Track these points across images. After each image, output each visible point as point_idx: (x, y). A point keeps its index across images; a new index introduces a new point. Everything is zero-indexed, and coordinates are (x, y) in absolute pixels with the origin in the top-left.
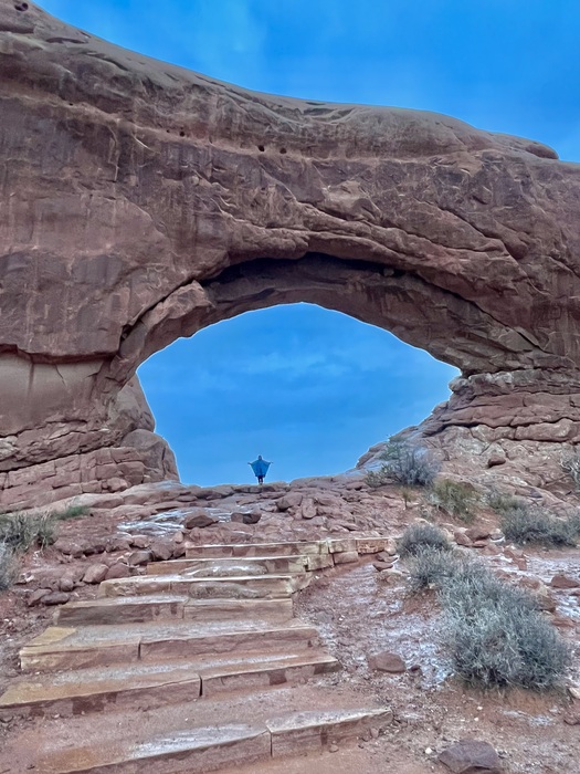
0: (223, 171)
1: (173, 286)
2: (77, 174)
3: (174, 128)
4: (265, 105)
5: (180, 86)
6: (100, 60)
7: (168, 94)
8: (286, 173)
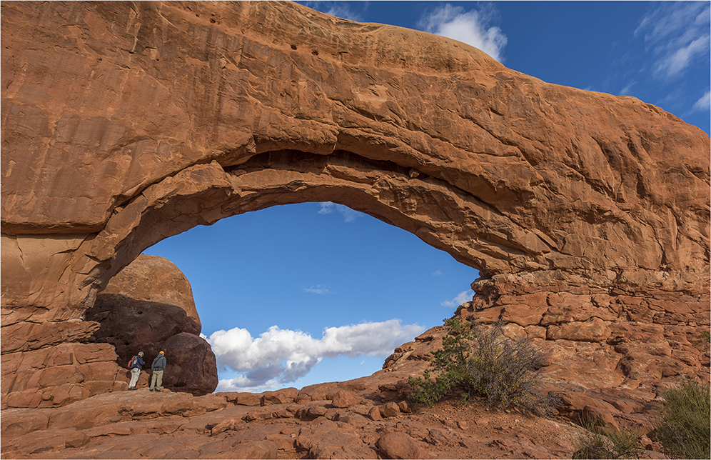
0: (252, 59)
1: (188, 162)
2: (85, 36)
3: (204, 13)
4: (299, 11)
8: (316, 71)
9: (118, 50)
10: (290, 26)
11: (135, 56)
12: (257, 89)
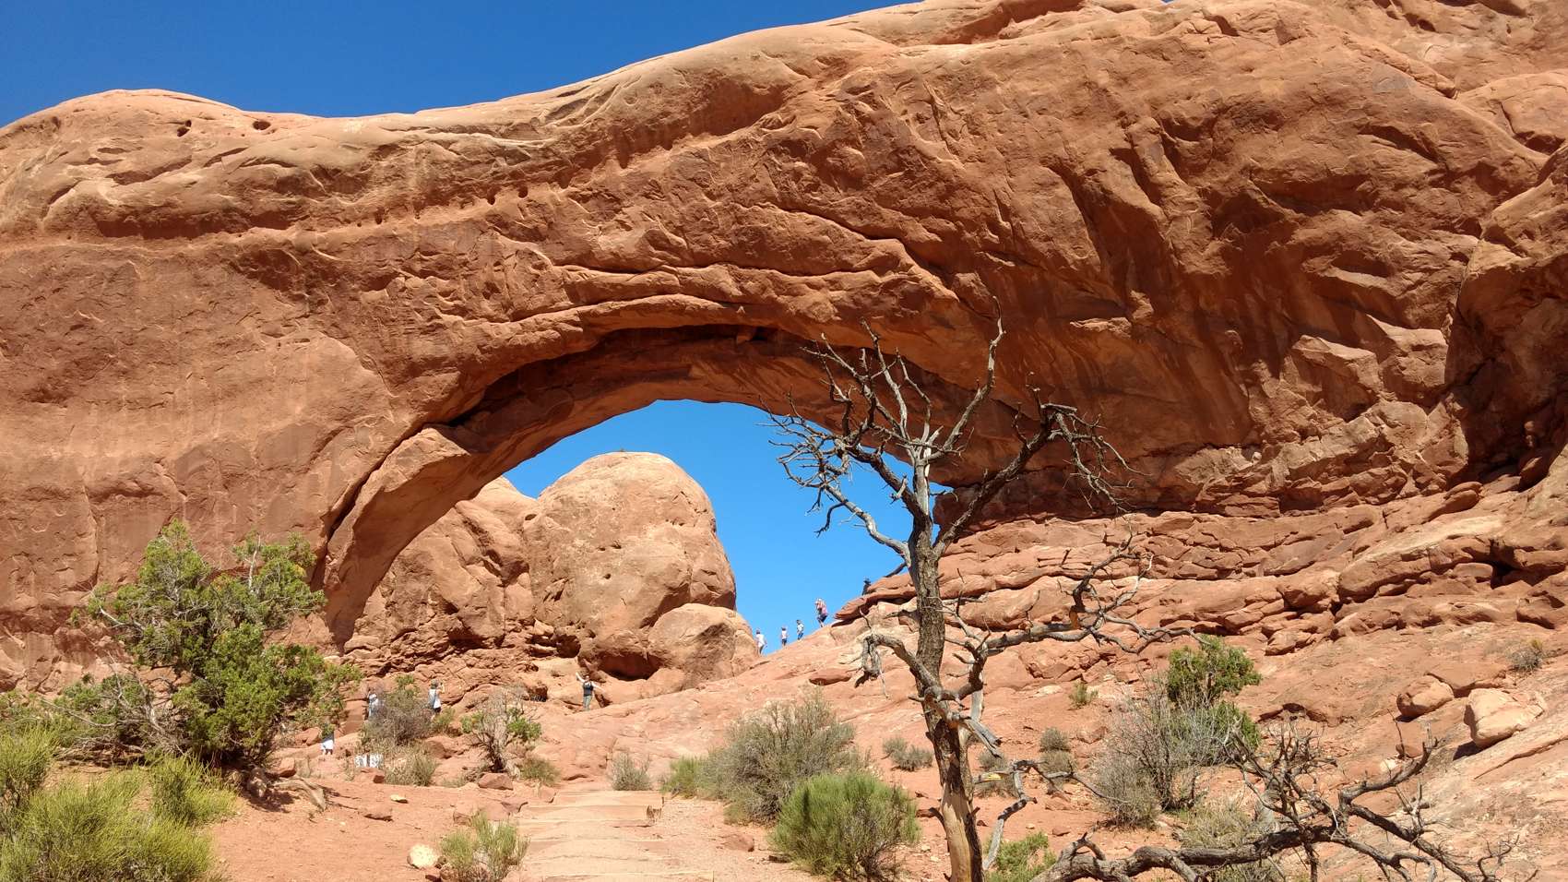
0: (434, 257)
1: (391, 443)
2: (260, 323)
3: (365, 218)
4: (488, 132)
5: (362, 156)
6: (262, 166)
7: (349, 175)
8: (529, 226)
9: (292, 322)
10: (477, 169)
11: (312, 318)
12: (452, 300)
